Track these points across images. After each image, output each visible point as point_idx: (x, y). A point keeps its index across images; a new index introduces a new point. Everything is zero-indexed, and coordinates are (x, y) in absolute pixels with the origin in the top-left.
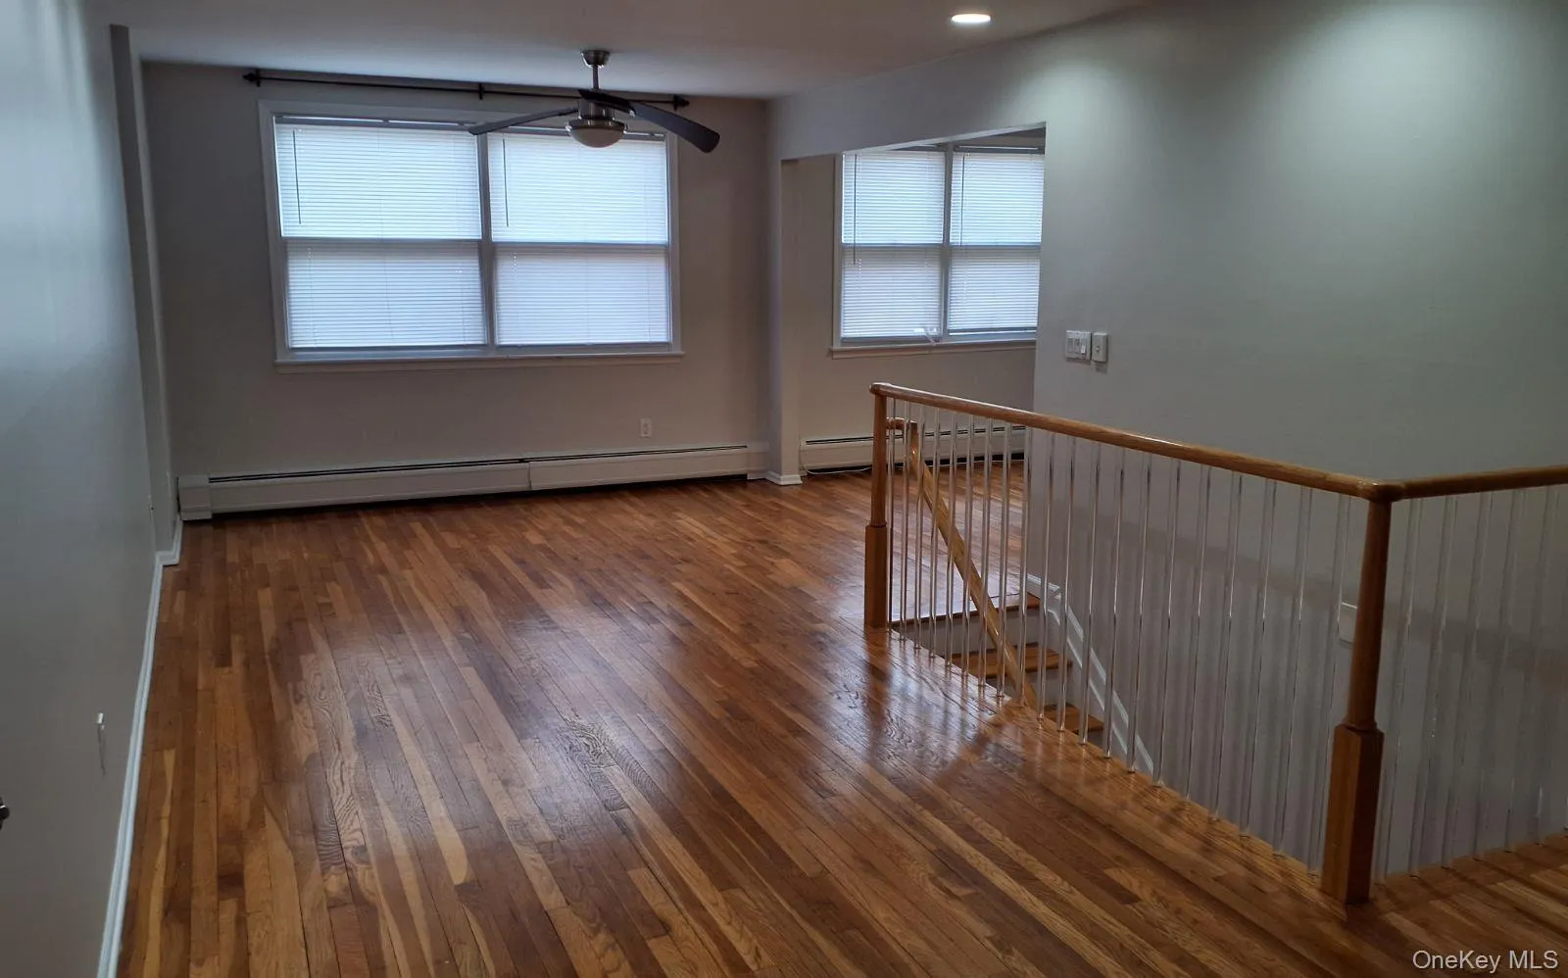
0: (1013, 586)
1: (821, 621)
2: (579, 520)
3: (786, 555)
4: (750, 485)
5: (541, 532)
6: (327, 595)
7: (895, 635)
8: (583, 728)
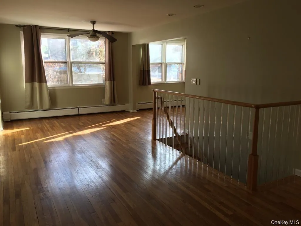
0: (182, 131)
1: (142, 139)
2: (91, 120)
3: (134, 126)
4: (126, 112)
5: (82, 123)
6: (37, 136)
7: (158, 141)
8: (94, 162)
